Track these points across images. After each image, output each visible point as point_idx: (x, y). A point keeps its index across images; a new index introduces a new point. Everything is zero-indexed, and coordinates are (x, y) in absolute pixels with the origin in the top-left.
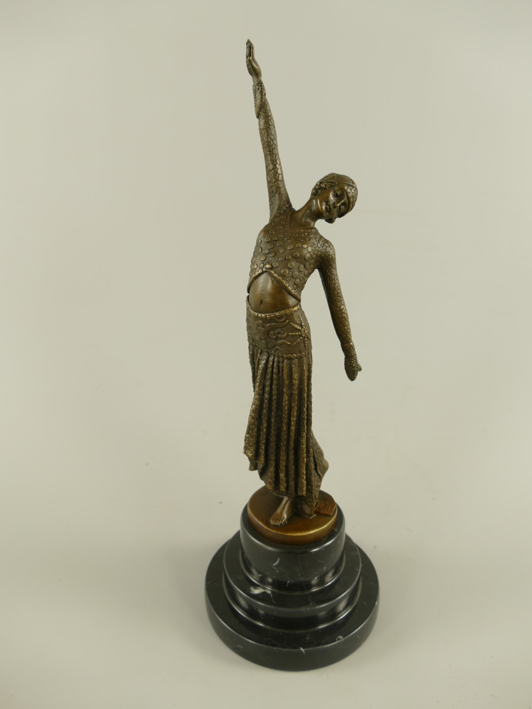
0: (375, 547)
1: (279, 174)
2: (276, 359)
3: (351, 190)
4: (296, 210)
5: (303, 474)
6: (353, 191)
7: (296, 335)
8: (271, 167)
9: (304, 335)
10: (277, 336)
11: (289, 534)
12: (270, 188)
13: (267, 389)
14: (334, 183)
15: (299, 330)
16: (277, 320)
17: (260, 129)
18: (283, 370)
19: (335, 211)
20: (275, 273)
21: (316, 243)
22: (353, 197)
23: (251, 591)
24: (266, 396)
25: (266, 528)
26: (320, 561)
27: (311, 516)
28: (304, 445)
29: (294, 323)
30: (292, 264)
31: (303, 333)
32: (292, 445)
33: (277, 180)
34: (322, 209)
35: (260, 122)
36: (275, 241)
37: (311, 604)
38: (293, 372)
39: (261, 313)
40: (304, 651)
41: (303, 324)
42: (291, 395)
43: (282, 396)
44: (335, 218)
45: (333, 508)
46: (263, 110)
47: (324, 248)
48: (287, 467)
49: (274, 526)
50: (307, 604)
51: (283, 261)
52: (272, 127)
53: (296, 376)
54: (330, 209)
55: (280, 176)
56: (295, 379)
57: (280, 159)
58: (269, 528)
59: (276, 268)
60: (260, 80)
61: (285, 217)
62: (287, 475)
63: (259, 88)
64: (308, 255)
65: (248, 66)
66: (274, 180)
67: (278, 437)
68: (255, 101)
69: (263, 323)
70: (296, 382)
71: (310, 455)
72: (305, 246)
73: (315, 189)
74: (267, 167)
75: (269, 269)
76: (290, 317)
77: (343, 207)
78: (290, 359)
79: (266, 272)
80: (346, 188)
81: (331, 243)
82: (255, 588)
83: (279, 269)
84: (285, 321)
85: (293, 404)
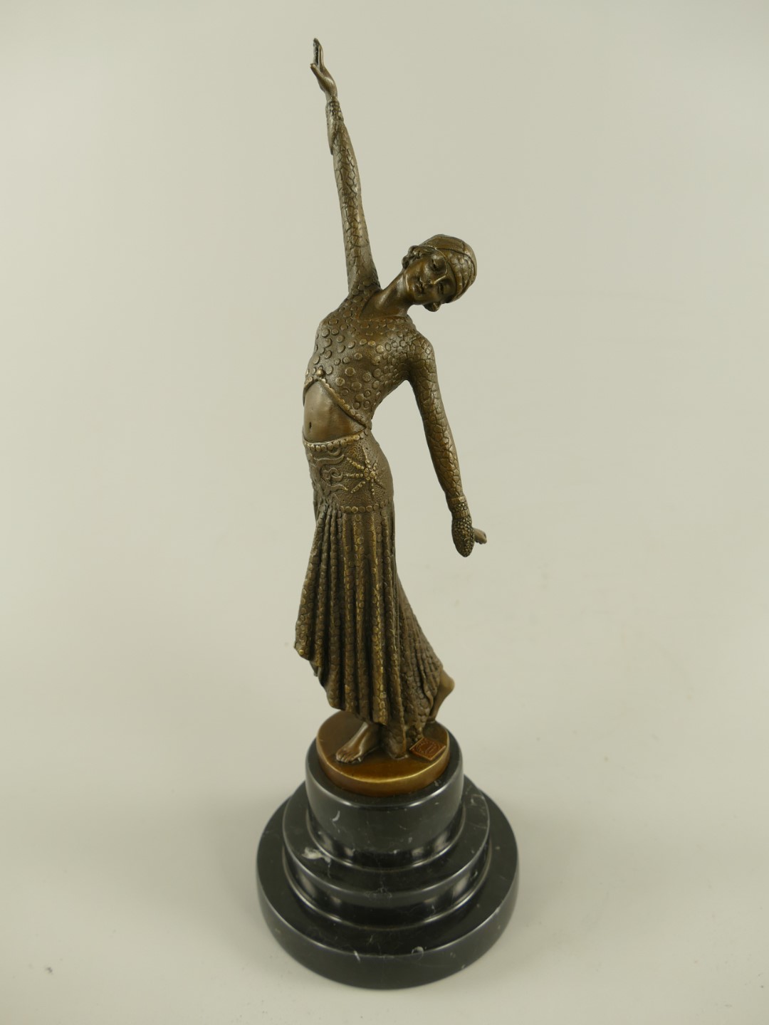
2: (334, 512)
3: (459, 260)
5: (379, 689)
7: (356, 478)
8: (347, 226)
9: (368, 479)
10: (331, 478)
11: (355, 778)
13: (324, 556)
14: (433, 248)
15: (360, 471)
16: (329, 452)
17: (335, 169)
18: (341, 529)
19: (434, 292)
20: (327, 383)
23: (304, 852)
24: (323, 566)
25: (330, 766)
26: (401, 827)
27: (399, 756)
29: (353, 459)
30: (351, 370)
31: (367, 474)
32: (360, 644)
33: (354, 246)
34: (411, 288)
36: (334, 335)
37: (381, 890)
38: (355, 533)
39: (310, 441)
40: (358, 957)
41: (368, 461)
42: (353, 569)
43: (343, 569)
47: (414, 348)
48: (355, 675)
49: (340, 762)
50: (374, 887)
51: (339, 364)
53: (359, 540)
54: (423, 289)
56: (358, 545)
59: (329, 375)
62: (356, 689)
63: (334, 107)
64: (378, 358)
66: (350, 246)
67: (341, 628)
68: (328, 128)
69: (313, 456)
70: (359, 550)
71: (392, 662)
72: (373, 344)
75: (321, 376)
76: (347, 449)
78: (349, 513)
79: (317, 380)
82: (311, 851)
83: (333, 376)
84: (340, 455)
85: (357, 582)
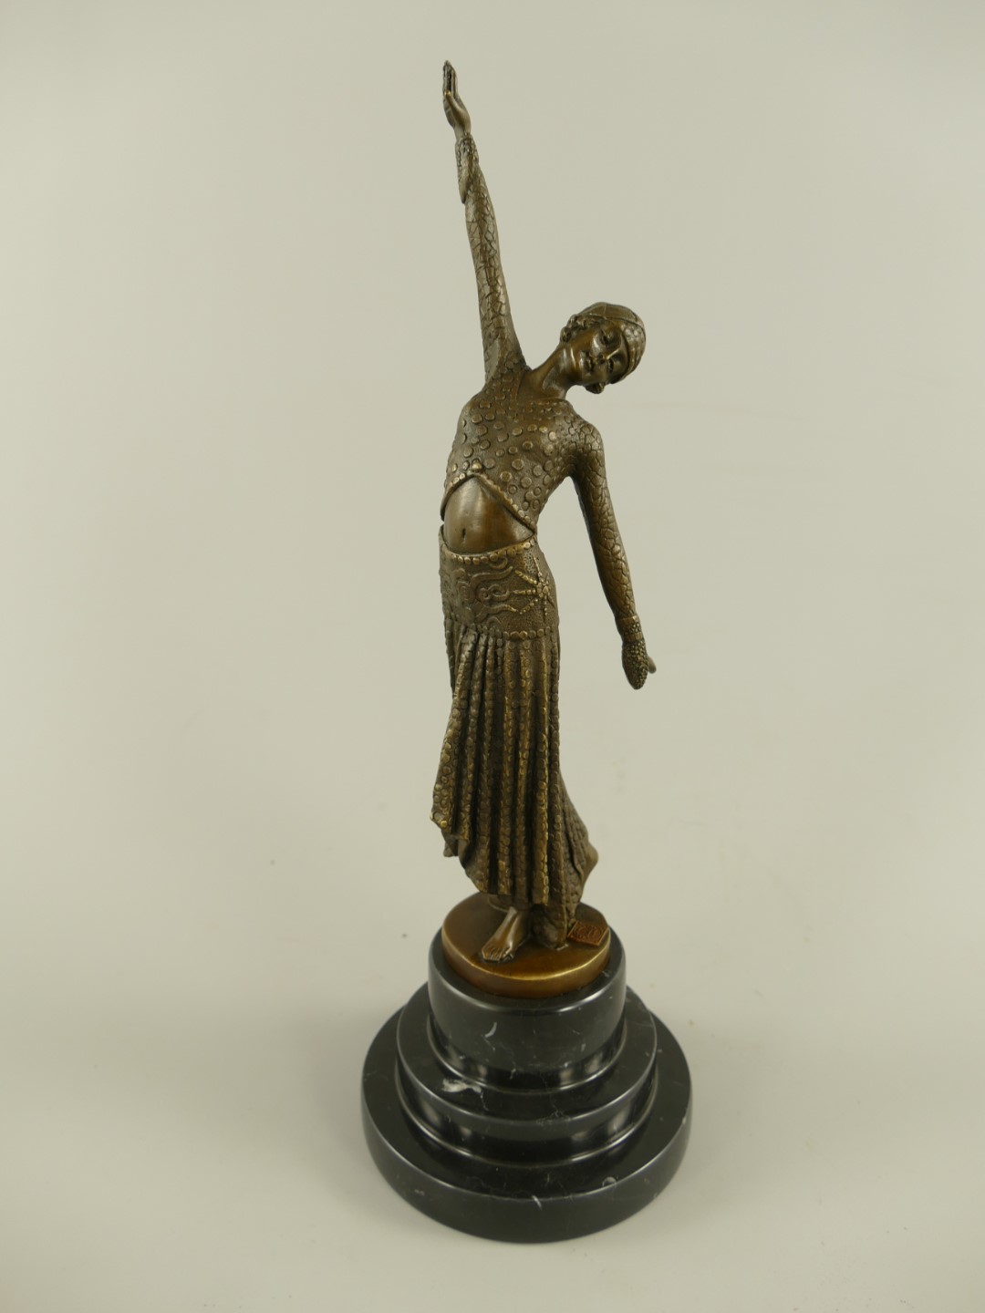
0: (691, 1023)
1: (502, 303)
2: (491, 641)
3: (633, 331)
4: (533, 368)
5: (543, 861)
6: (636, 333)
7: (527, 595)
8: (487, 290)
9: (541, 596)
10: (493, 597)
11: (515, 978)
12: (485, 329)
13: (475, 698)
14: (601, 317)
15: (533, 586)
16: (491, 565)
17: (467, 222)
18: (503, 662)
19: (603, 369)
20: (488, 478)
21: (567, 426)
22: (636, 344)
23: (443, 1086)
24: (473, 711)
25: (473, 965)
26: (574, 1031)
27: (559, 945)
28: (543, 805)
29: (523, 572)
30: (520, 462)
31: (539, 590)
32: (521, 805)
33: (498, 314)
34: (577, 364)
35: (467, 209)
36: (490, 421)
37: (556, 1113)
38: (522, 665)
39: (463, 552)
40: (539, 1203)
41: (540, 574)
42: (518, 709)
43: (503, 711)
44: (604, 384)
45: (601, 933)
46: (473, 188)
47: (583, 436)
48: (512, 847)
49: (488, 961)
50: (547, 1112)
51: (504, 455)
52: (489, 219)
53: (527, 672)
54: (593, 365)
55: (504, 307)
56: (526, 679)
57: (503, 278)
58: (480, 966)
59: (490, 469)
60: (468, 134)
61: (511, 381)
62: (512, 864)
63: (467, 148)
64: (550, 447)
65: (446, 109)
66: (491, 314)
67: (496, 789)
68: (460, 171)
69: (467, 571)
70: (527, 684)
71: (555, 826)
72: (545, 430)
73: (566, 329)
74: (480, 291)
75: (478, 471)
76: (515, 560)
77: (617, 363)
78: (516, 640)
79: (472, 476)
80: (623, 327)
81: (594, 429)
82: (452, 1082)
83: (495, 470)
84: (507, 567)
85: (522, 727)
